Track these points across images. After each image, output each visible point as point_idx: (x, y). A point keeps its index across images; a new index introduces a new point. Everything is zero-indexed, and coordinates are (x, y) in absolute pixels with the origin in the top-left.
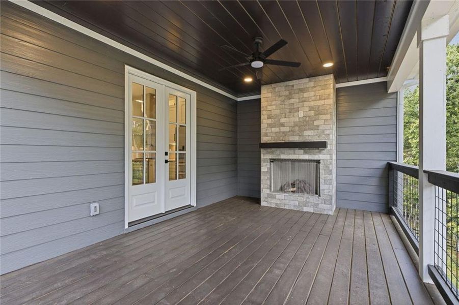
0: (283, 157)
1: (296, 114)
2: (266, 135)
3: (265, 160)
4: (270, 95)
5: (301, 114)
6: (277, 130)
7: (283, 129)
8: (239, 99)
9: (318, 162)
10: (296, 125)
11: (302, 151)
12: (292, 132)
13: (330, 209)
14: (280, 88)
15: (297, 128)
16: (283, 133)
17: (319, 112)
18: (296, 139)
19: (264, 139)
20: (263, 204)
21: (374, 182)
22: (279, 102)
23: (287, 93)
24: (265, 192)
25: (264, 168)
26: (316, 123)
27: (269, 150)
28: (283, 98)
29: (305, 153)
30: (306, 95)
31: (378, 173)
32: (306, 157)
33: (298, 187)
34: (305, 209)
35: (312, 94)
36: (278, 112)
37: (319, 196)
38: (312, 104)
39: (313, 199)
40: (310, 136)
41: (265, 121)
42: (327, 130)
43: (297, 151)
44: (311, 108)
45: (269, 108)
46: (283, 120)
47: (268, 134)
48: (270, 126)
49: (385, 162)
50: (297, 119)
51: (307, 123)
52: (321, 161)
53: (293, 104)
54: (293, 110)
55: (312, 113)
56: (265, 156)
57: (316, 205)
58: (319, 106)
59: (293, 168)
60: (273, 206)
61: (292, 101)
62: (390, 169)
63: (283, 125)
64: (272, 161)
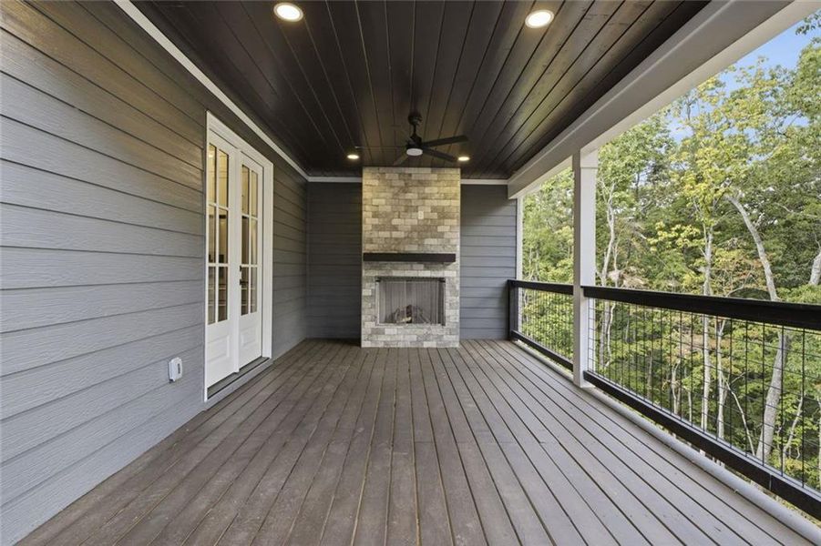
0: (395, 273)
1: (414, 214)
2: (371, 241)
3: (369, 279)
4: (376, 183)
5: (421, 215)
6: (386, 234)
7: (395, 234)
8: (311, 179)
9: (442, 280)
10: (414, 229)
11: (422, 266)
12: (409, 239)
13: (453, 341)
14: (393, 175)
15: (415, 234)
16: (396, 239)
17: (443, 214)
18: (413, 249)
19: (367, 248)
20: (365, 344)
21: (495, 303)
22: (390, 195)
23: (402, 183)
24: (367, 326)
25: (366, 292)
26: (440, 229)
27: (375, 263)
28: (396, 190)
29: (427, 268)
30: (427, 190)
31: (498, 293)
32: (428, 274)
33: (412, 315)
34: (426, 345)
35: (435, 190)
36: (388, 209)
37: (443, 325)
38: (435, 203)
39: (436, 329)
40: (432, 245)
41: (368, 221)
42: (450, 237)
43: (416, 266)
44: (434, 209)
45: (375, 202)
46: (395, 222)
47: (373, 236)
48: (376, 227)
49: (505, 280)
50: (416, 222)
51: (427, 229)
52: (447, 280)
53: (410, 200)
54: (410, 209)
55: (435, 216)
56: (369, 273)
57: (440, 337)
58: (443, 208)
59: (409, 289)
60: (381, 345)
61: (409, 196)
62: (512, 285)
63: (395, 228)
64: (379, 279)
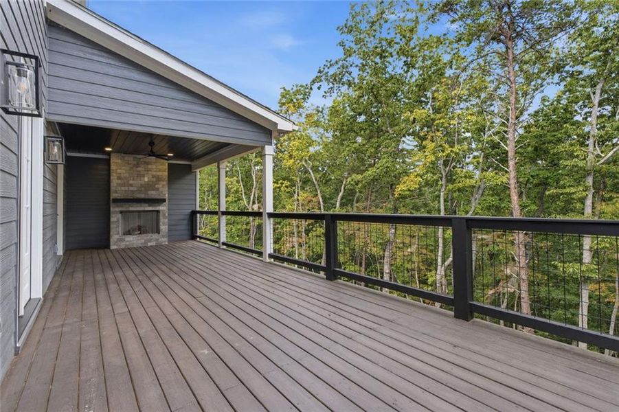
0: (131, 209)
1: (142, 179)
2: (116, 192)
3: (116, 212)
4: (119, 161)
5: (146, 179)
6: (127, 188)
7: (131, 188)
9: (158, 212)
10: (142, 186)
11: (147, 205)
12: (139, 191)
13: (165, 241)
14: (130, 158)
15: (143, 189)
16: (132, 191)
17: (159, 179)
18: (142, 196)
19: (113, 196)
20: (113, 247)
21: (186, 222)
22: (128, 168)
23: (135, 162)
24: (114, 237)
25: (113, 219)
26: (156, 186)
27: (119, 204)
28: (131, 166)
29: (149, 206)
30: (150, 167)
31: (187, 217)
32: (150, 209)
33: (141, 230)
34: (149, 244)
35: (154, 167)
36: (127, 175)
37: (159, 233)
38: (154, 173)
39: (155, 236)
40: (153, 194)
41: (114, 182)
42: (163, 191)
43: (143, 204)
44: (153, 176)
45: (119, 171)
46: (131, 182)
47: (118, 189)
48: (120, 185)
49: (190, 211)
50: (143, 183)
51: (150, 186)
52: (161, 212)
53: (140, 171)
54: (140, 176)
55: (154, 179)
56: (115, 209)
57: (157, 240)
58: (159, 176)
59: (139, 217)
60: (123, 247)
61: (139, 169)
62: (194, 213)
63: (131, 185)
64: (121, 212)
